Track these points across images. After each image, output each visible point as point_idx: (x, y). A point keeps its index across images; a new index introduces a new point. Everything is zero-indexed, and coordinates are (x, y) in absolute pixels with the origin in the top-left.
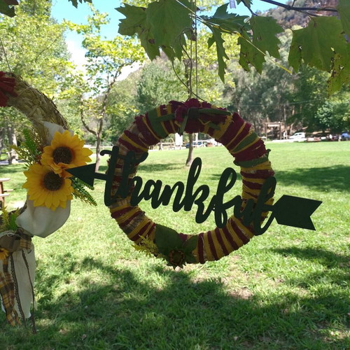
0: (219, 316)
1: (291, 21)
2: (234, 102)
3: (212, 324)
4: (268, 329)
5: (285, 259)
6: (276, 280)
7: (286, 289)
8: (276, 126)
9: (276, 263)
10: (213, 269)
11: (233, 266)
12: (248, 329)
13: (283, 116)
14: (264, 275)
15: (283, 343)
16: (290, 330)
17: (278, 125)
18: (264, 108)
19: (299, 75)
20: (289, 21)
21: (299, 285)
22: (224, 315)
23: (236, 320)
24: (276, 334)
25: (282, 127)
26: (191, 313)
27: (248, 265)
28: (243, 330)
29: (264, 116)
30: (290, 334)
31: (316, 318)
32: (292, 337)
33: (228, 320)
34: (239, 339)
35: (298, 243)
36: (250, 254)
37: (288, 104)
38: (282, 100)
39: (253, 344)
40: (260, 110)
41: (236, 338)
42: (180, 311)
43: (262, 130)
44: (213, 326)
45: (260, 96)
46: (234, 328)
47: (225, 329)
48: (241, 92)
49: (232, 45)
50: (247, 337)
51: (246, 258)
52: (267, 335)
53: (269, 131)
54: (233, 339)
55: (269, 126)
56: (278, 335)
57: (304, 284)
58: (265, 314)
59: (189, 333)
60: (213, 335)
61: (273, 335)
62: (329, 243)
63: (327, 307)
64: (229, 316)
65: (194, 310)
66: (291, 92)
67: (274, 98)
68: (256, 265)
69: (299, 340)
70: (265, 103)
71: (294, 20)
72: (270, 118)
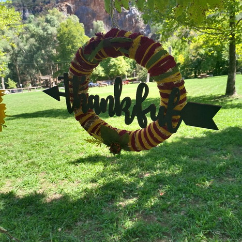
0: (43, 219)
1: (48, 4)
2: (13, 61)
3: (39, 226)
4: (80, 216)
5: (78, 167)
6: (75, 182)
7: (84, 186)
8: (47, 78)
9: (72, 171)
10: (28, 186)
11: (42, 180)
12: (66, 220)
13: (51, 71)
14: (66, 181)
15: (91, 221)
16: (94, 212)
17: (48, 78)
18: (36, 65)
19: (59, 43)
20: (47, 4)
21: (91, 181)
22: (46, 216)
23: (56, 217)
24: (85, 217)
25: (52, 79)
26: (20, 223)
27: (54, 177)
28: (63, 222)
29: (37, 71)
30: (94, 214)
31: (107, 199)
32: (96, 216)
33: (50, 219)
34: (62, 229)
35: (82, 155)
36: (53, 169)
37: (53, 63)
38: (49, 60)
39: (72, 229)
40: (33, 67)
41: (60, 229)
42: (10, 224)
43: (37, 82)
44: (41, 227)
45: (32, 57)
46: (56, 223)
47: (50, 226)
48: (18, 53)
49: (9, 16)
50: (67, 226)
51: (50, 172)
52: (80, 220)
53: (42, 82)
54: (58, 231)
55: (42, 78)
56: (87, 217)
57: (94, 180)
58: (75, 207)
59: (22, 238)
60: (43, 233)
61: (84, 218)
62: (101, 151)
63: (111, 190)
64: (50, 216)
65: (22, 221)
66: (55, 55)
67: (43, 59)
68: (59, 176)
69: (100, 216)
70: (37, 62)
71: (50, 4)
72: (42, 73)
